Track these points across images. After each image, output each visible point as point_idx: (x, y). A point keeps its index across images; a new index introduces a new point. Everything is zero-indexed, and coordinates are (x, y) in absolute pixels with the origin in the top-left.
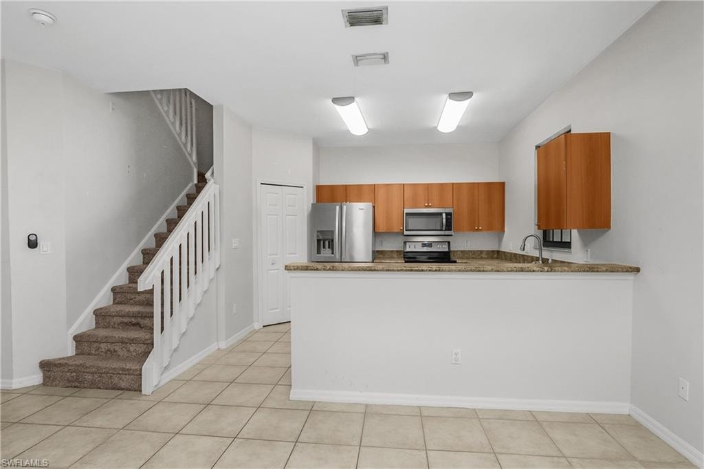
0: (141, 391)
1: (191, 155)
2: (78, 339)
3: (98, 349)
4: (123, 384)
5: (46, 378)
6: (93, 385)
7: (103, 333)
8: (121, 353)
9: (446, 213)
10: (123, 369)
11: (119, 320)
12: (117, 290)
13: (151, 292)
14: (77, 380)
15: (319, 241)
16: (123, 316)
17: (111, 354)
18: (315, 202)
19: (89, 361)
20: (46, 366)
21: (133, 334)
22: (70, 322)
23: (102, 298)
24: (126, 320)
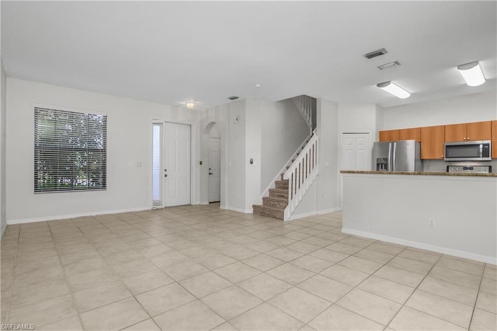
0: (283, 220)
1: (309, 122)
2: (264, 199)
3: (270, 204)
4: (278, 217)
5: (254, 211)
6: (268, 216)
7: (272, 198)
8: (278, 206)
9: (483, 144)
10: (278, 211)
11: (277, 194)
12: (277, 182)
13: (288, 180)
14: (263, 213)
15: (378, 165)
16: (278, 193)
17: (274, 205)
18: (378, 141)
19: (267, 207)
20: (254, 207)
21: (282, 199)
22: (261, 193)
23: (272, 185)
24: (280, 194)
